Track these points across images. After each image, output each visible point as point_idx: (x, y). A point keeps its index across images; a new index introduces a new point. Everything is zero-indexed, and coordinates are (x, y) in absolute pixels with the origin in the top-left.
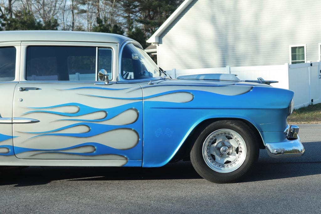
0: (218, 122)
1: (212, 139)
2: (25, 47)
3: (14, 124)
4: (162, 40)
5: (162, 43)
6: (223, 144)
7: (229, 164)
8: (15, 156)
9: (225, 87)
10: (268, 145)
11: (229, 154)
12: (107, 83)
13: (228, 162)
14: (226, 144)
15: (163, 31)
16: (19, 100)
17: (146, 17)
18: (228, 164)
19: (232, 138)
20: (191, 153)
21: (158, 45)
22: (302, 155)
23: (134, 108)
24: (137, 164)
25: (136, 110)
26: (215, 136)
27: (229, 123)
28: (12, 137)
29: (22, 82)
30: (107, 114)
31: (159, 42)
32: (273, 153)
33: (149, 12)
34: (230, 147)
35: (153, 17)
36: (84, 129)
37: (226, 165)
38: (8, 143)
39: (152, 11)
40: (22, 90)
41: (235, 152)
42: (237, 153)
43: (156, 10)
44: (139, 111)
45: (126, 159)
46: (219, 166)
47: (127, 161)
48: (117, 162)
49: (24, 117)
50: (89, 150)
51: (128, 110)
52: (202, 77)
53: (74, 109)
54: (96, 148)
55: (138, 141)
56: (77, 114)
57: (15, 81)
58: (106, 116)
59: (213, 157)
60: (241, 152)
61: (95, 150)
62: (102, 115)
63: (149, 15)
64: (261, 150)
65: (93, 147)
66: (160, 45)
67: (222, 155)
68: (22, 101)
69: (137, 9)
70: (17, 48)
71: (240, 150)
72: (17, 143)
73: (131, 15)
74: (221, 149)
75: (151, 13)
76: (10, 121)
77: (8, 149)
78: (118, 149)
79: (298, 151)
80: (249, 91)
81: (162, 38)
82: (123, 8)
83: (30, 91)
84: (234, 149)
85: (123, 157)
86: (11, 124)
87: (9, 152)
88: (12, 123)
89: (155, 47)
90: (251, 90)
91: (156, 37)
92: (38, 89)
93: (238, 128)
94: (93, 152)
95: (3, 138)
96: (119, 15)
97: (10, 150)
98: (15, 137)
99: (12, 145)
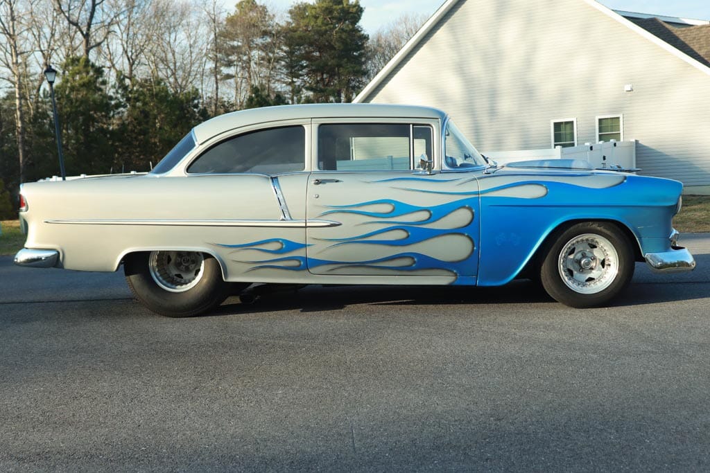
0: (581, 224)
1: (569, 248)
2: (317, 125)
3: (308, 228)
6: (584, 256)
7: (592, 282)
8: (308, 271)
9: (589, 177)
10: (647, 255)
11: (592, 269)
12: (428, 173)
13: (591, 279)
14: (588, 254)
16: (315, 196)
17: (318, 82)
18: (590, 282)
19: (596, 247)
20: (543, 267)
22: (693, 270)
23: (467, 206)
24: (469, 282)
25: (470, 209)
26: (573, 244)
27: (595, 226)
28: (305, 246)
29: (315, 173)
30: (431, 215)
32: (656, 267)
33: (322, 74)
34: (594, 259)
35: (329, 81)
36: (401, 235)
37: (588, 283)
38: (299, 253)
39: (327, 73)
40: (318, 182)
41: (601, 266)
42: (603, 267)
43: (334, 71)
44: (474, 211)
45: (456, 275)
46: (579, 284)
47: (457, 278)
48: (443, 279)
49: (321, 218)
50: (406, 262)
51: (459, 208)
52: (546, 164)
53: (387, 208)
54: (416, 259)
55: (473, 250)
56: (391, 214)
57: (305, 171)
58: (430, 218)
59: (570, 273)
60: (609, 265)
61: (415, 262)
62: (425, 215)
63: (322, 79)
64: (637, 264)
65: (413, 258)
67: (582, 269)
68: (317, 198)
69: (305, 71)
70: (307, 128)
71: (606, 263)
72: (311, 253)
73: (295, 80)
74: (582, 262)
75: (325, 76)
76: (304, 225)
77: (300, 262)
78: (444, 262)
79: (687, 264)
80: (622, 182)
82: (285, 71)
83: (328, 184)
84: (598, 262)
85: (451, 271)
86: (304, 229)
87: (300, 265)
88: (306, 227)
90: (625, 181)
92: (337, 181)
93: (608, 232)
94: (411, 265)
95: (292, 246)
96: (278, 81)
97: (302, 263)
98: (309, 245)
99: (305, 256)
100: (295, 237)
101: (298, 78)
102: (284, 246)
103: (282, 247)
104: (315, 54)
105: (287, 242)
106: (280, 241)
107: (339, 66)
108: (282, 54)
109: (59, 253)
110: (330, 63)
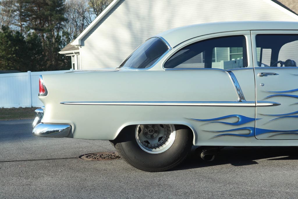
2: (255, 35)
3: (257, 107)
4: (84, 43)
5: (84, 46)
8: (254, 137)
15: (85, 35)
16: (261, 85)
21: (81, 47)
28: (254, 120)
29: (257, 69)
31: (82, 44)
38: (250, 125)
43: (47, 19)
49: (266, 100)
57: (248, 67)
66: (82, 47)
68: (263, 86)
70: (247, 37)
72: (258, 125)
76: (254, 105)
77: (250, 131)
81: (85, 41)
82: (17, 18)
83: (269, 76)
86: (255, 108)
87: (250, 133)
88: (255, 106)
89: (78, 49)
91: (79, 40)
92: (275, 74)
95: (246, 120)
96: (13, 24)
97: (251, 132)
98: (257, 119)
99: (254, 127)
100: (248, 113)
101: (25, 22)
102: (240, 120)
103: (239, 121)
104: (34, 8)
105: (243, 117)
106: (238, 116)
107: (51, 15)
108: (16, 8)
109: (71, 126)
110: (46, 14)
